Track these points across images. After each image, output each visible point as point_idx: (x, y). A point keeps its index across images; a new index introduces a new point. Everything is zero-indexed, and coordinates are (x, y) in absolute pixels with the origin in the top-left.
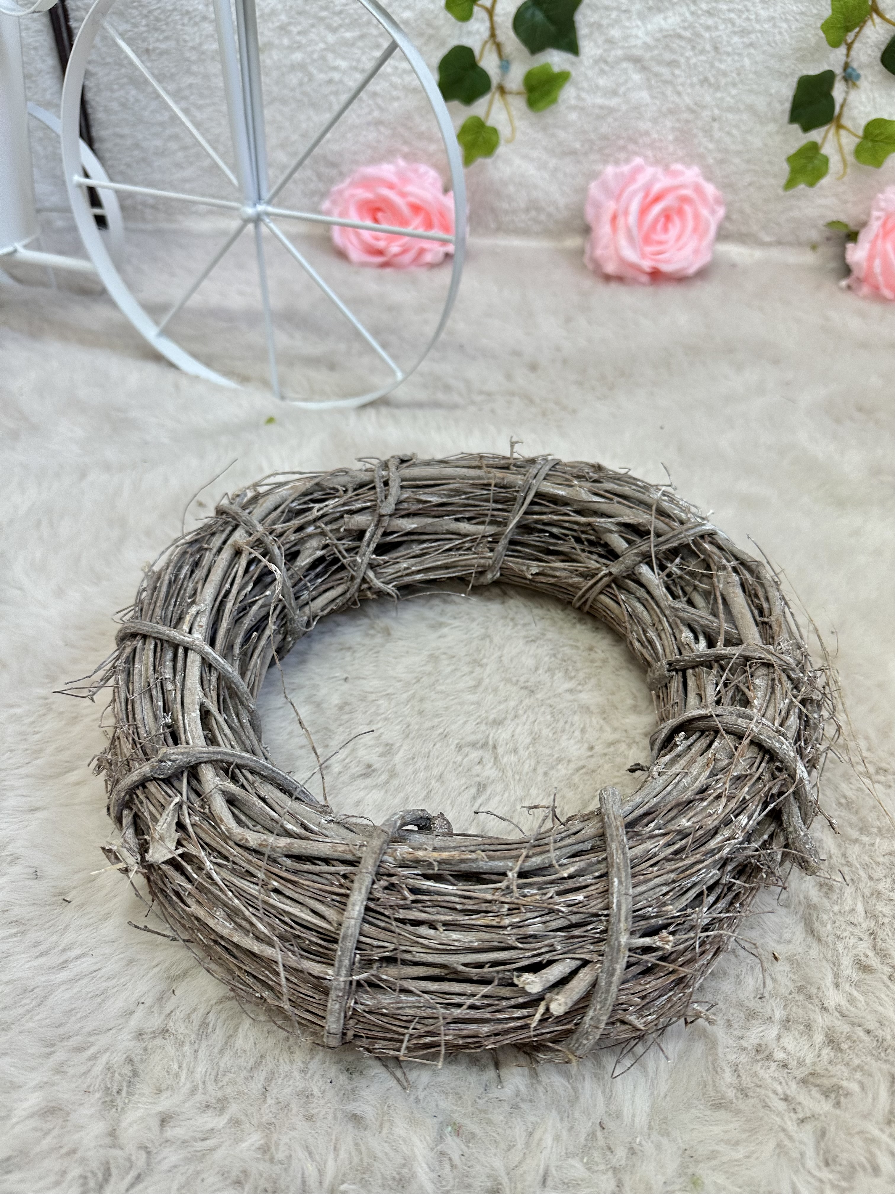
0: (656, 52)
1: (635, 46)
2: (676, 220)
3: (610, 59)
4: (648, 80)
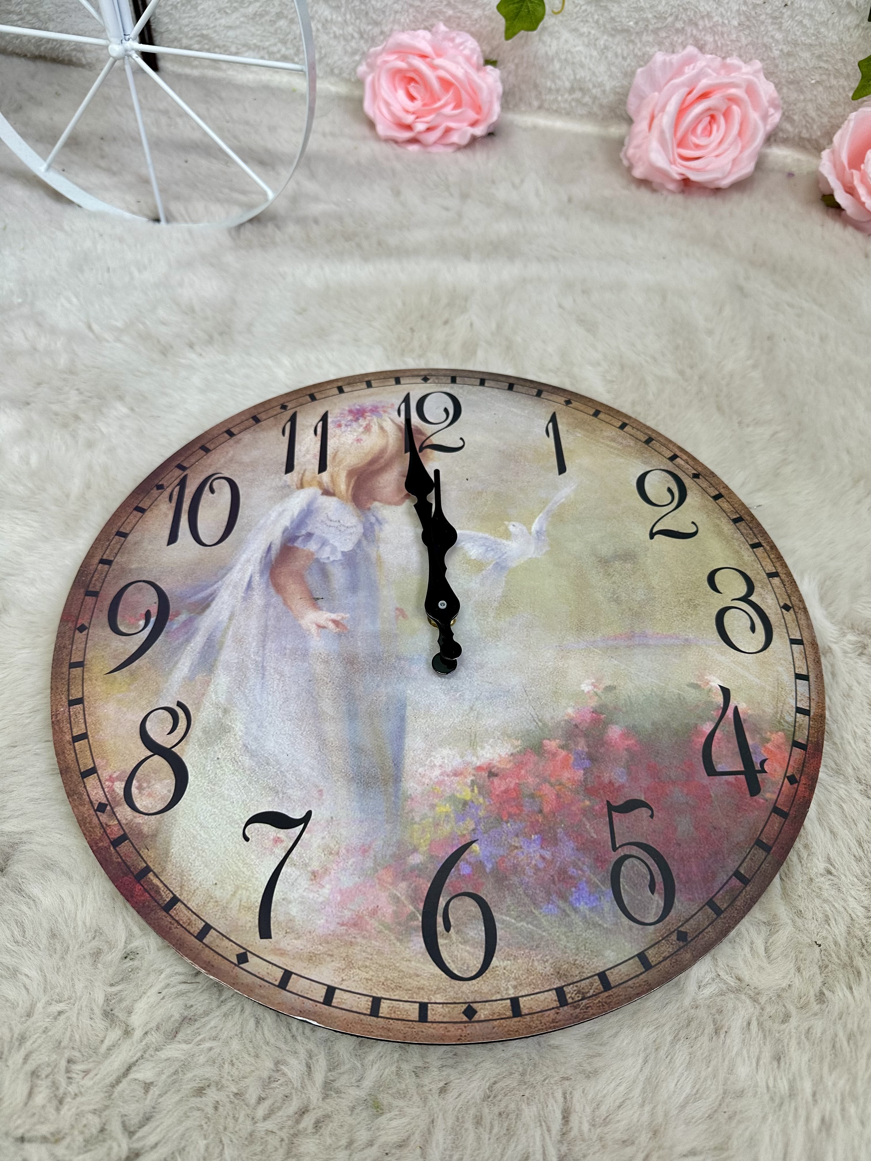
2: (722, 120)
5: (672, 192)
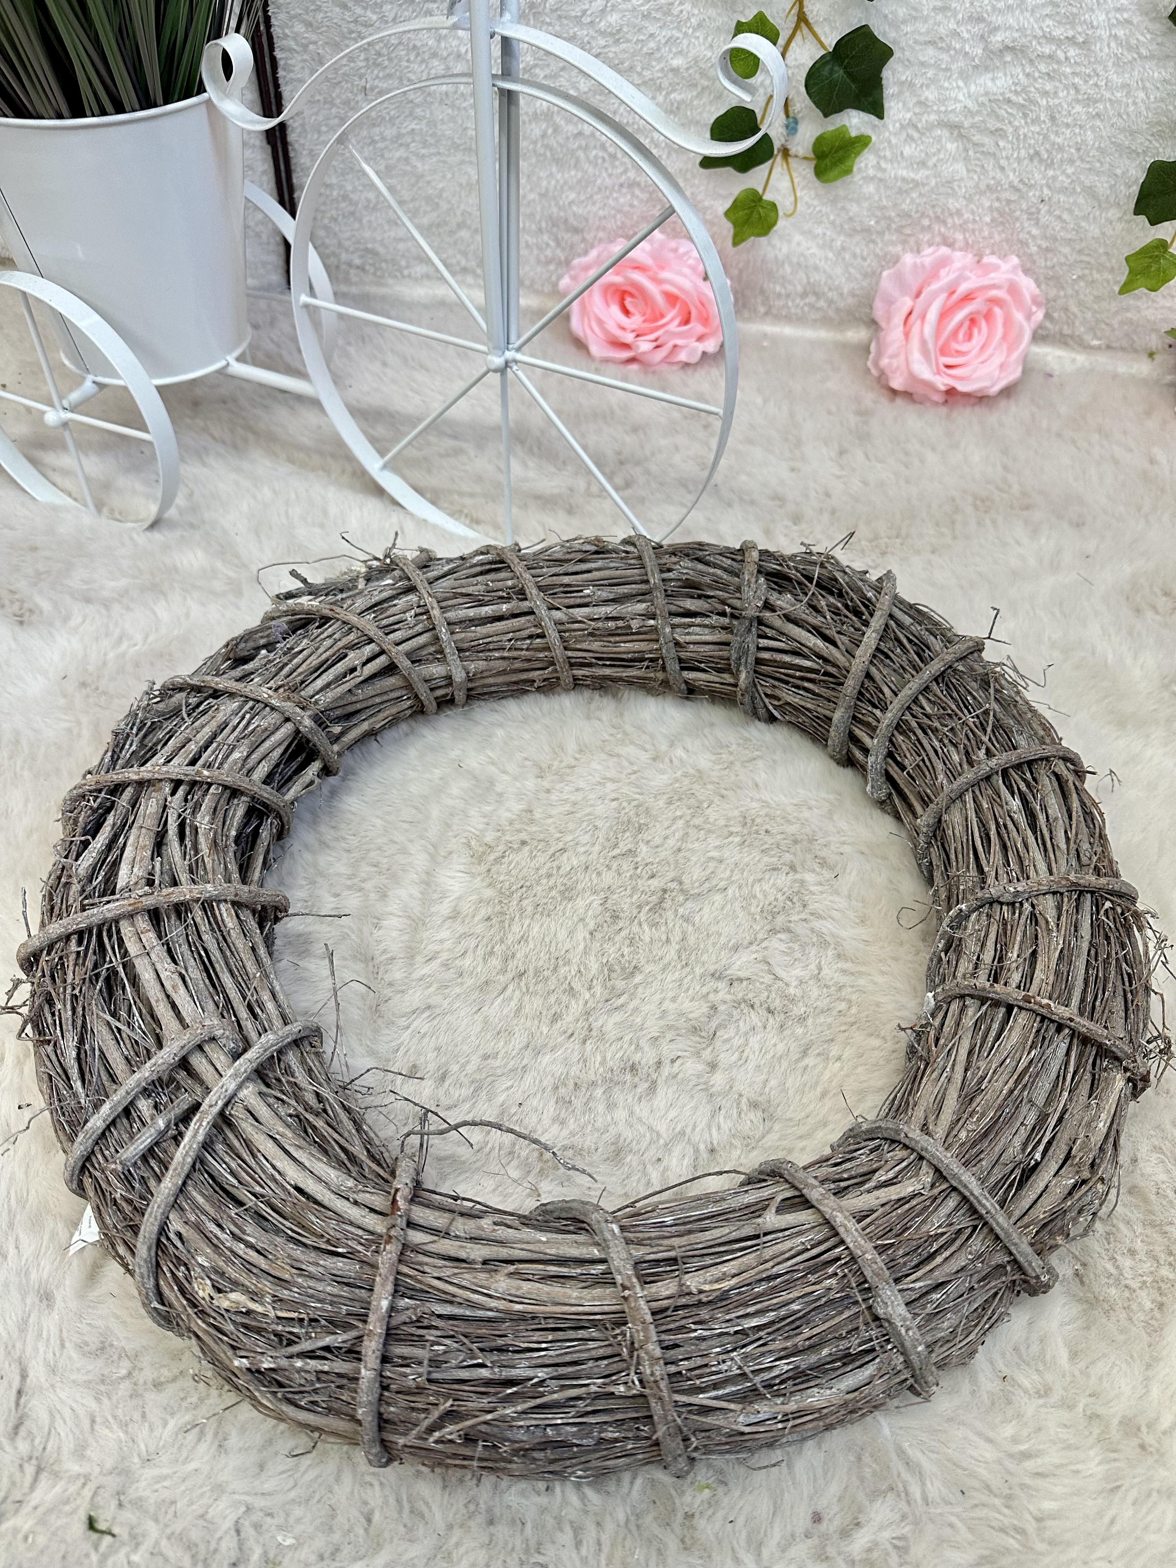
0: (978, 119)
1: (953, 111)
2: (983, 324)
3: (921, 125)
4: (966, 150)
5: (936, 404)
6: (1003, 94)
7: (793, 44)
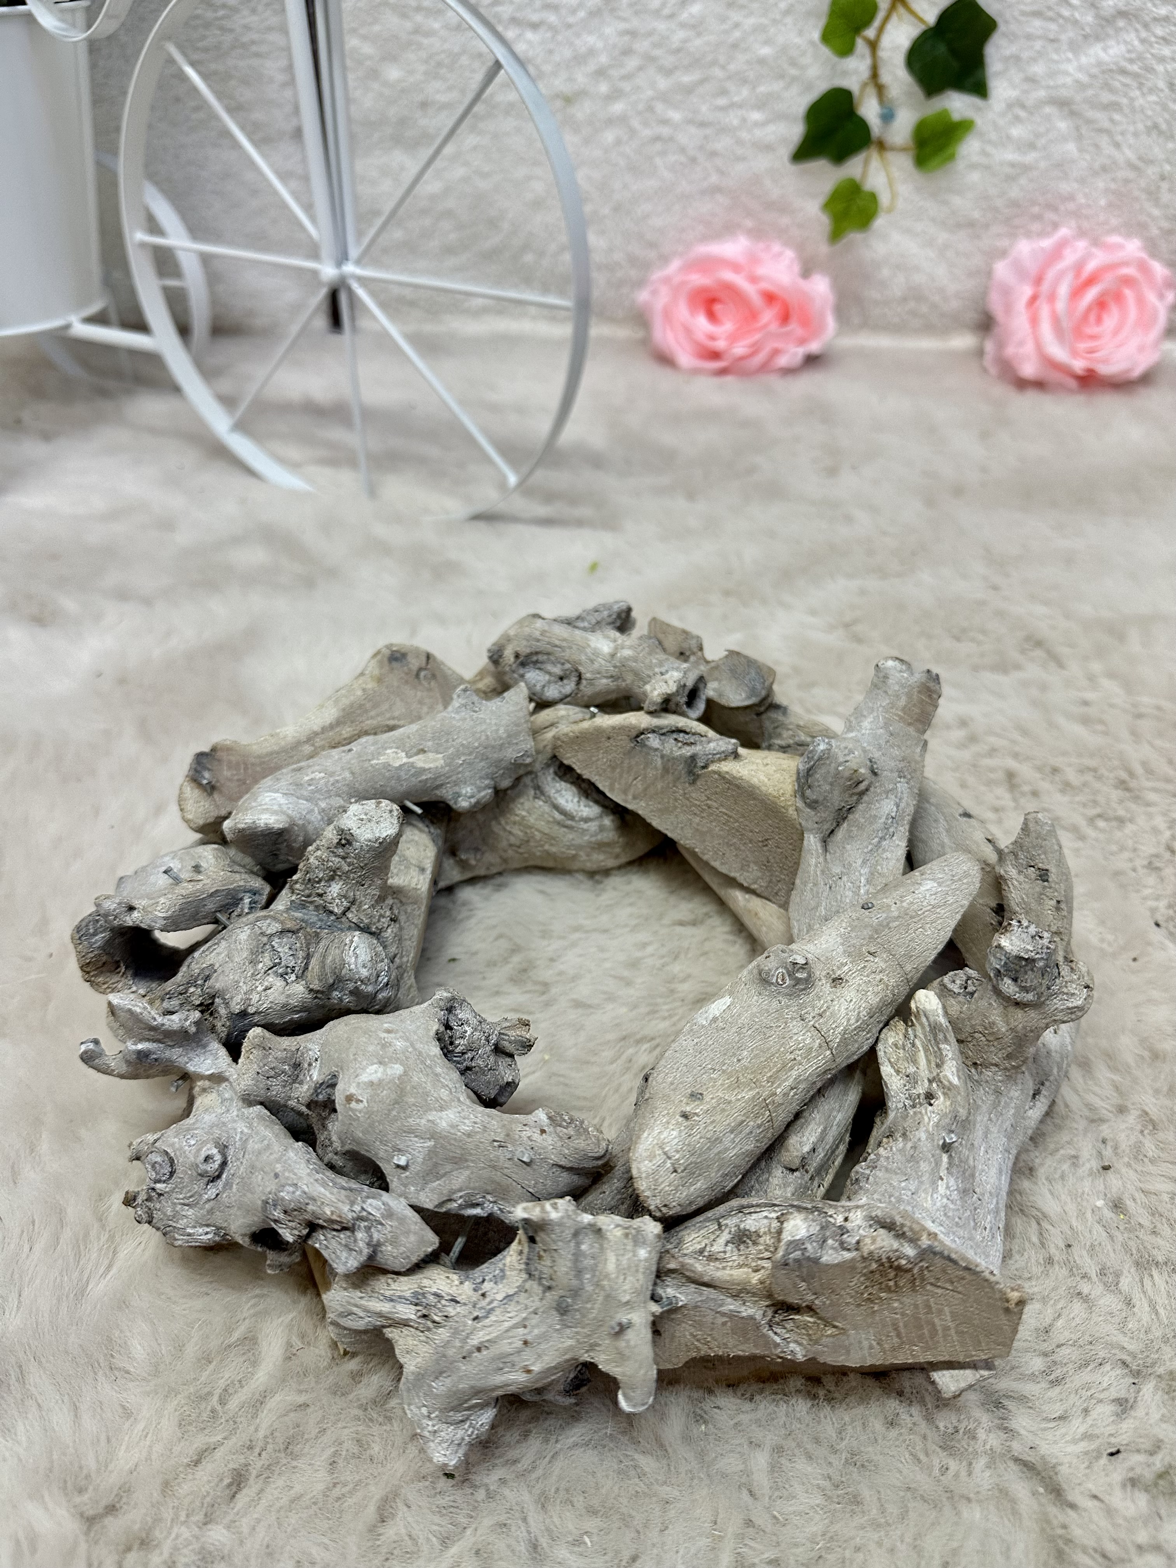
0: (1090, 92)
1: (1064, 85)
2: (1113, 307)
3: (1029, 103)
4: (1077, 128)
5: (1070, 391)
6: (1116, 63)
7: (889, 27)
